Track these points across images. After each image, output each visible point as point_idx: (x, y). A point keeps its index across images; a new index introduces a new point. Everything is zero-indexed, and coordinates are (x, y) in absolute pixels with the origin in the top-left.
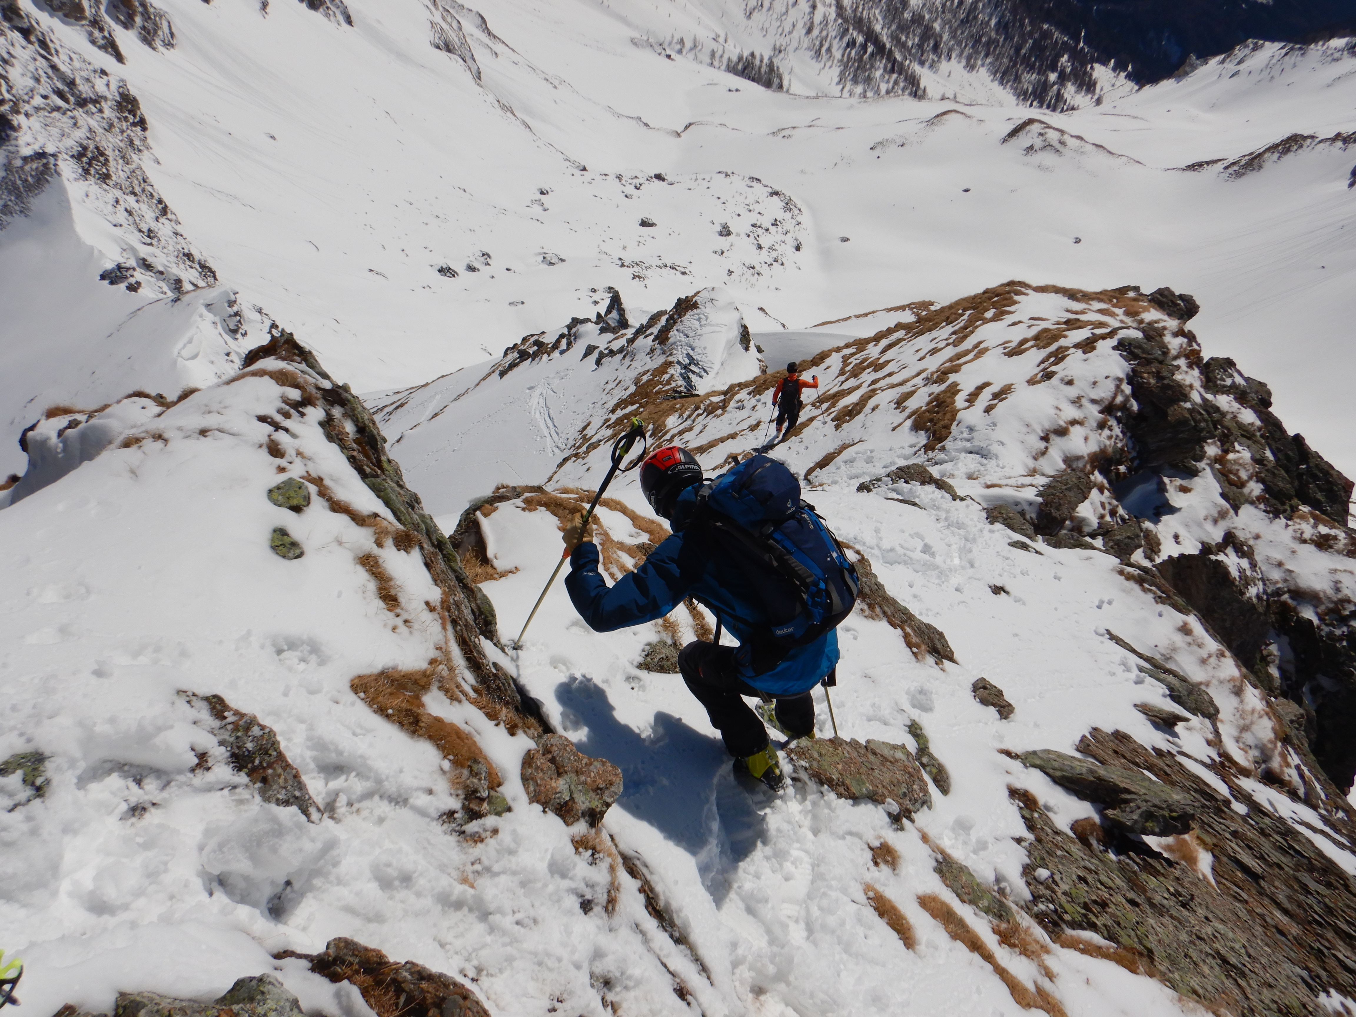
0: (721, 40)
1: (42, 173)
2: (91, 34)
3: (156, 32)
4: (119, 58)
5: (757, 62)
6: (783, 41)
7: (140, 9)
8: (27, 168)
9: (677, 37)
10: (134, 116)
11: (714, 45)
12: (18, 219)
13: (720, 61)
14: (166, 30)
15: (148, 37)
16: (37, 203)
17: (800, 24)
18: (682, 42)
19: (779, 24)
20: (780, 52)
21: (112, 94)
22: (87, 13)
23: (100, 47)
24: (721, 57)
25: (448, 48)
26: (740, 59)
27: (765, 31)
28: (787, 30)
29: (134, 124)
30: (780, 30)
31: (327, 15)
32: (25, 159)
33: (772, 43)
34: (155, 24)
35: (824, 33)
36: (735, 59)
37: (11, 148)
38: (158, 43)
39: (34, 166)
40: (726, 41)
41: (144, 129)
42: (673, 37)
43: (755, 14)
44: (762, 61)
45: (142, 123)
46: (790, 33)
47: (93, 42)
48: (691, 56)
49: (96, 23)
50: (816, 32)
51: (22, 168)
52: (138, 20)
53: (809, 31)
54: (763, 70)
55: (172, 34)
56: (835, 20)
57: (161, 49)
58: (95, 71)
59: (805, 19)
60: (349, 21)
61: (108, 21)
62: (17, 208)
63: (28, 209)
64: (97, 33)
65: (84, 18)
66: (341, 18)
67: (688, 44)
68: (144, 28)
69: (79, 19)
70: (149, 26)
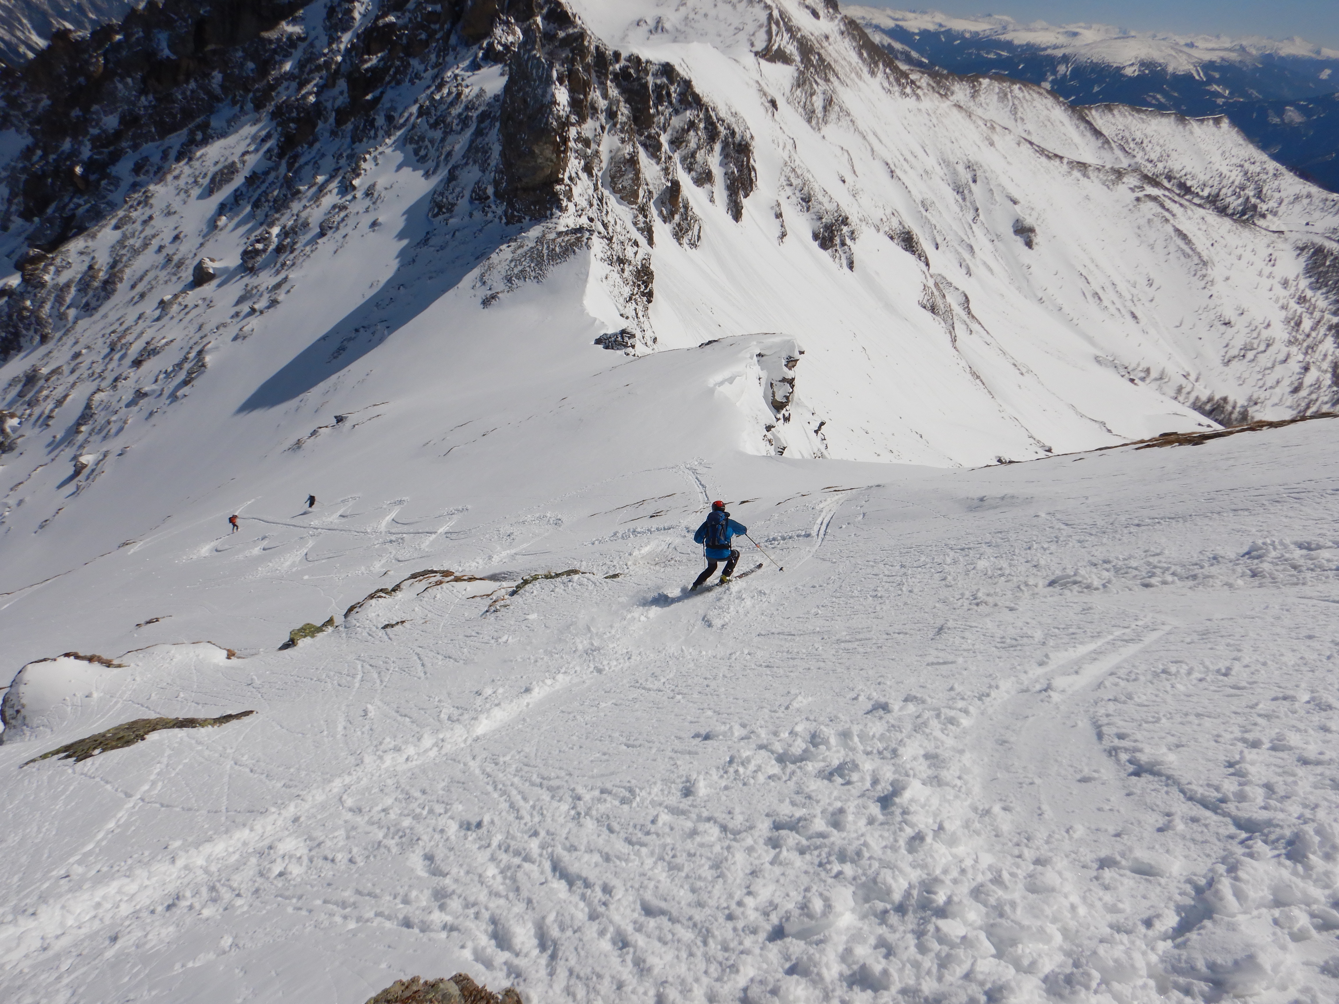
0: (1193, 377)
1: (572, 245)
2: (636, 217)
3: (687, 231)
4: (651, 242)
5: (1229, 408)
6: (1262, 395)
7: (682, 210)
8: (559, 240)
9: (1144, 365)
10: (646, 287)
11: (1183, 381)
12: (530, 285)
13: (1187, 398)
14: (696, 233)
15: (679, 234)
16: (555, 272)
17: (1286, 382)
18: (1148, 371)
19: (1260, 376)
20: (1256, 404)
21: (638, 261)
22: (639, 200)
23: (638, 229)
24: (1189, 393)
25: (933, 309)
26: (1210, 400)
27: (1242, 382)
28: (1269, 384)
29: (643, 294)
30: (1261, 383)
31: (834, 257)
32: (560, 234)
33: (1249, 393)
34: (689, 225)
35: (1314, 396)
36: (1204, 398)
37: (550, 225)
38: (685, 241)
39: (566, 239)
40: (1197, 380)
41: (649, 301)
42: (1138, 365)
43: (1234, 363)
44: (1234, 408)
45: (649, 296)
46: (1271, 388)
47: (635, 224)
48: (1155, 385)
49: (643, 210)
50: (1303, 393)
51: (554, 240)
52: (677, 217)
53: (1296, 390)
54: (1234, 416)
55: (699, 237)
56: (1330, 386)
57: (686, 246)
58: (630, 240)
59: (1293, 378)
60: (851, 266)
61: (653, 211)
62: (533, 274)
63: (544, 276)
64: (641, 217)
65: (636, 203)
66: (844, 262)
67: (1154, 374)
68: (679, 225)
69: (630, 203)
70: (684, 225)
